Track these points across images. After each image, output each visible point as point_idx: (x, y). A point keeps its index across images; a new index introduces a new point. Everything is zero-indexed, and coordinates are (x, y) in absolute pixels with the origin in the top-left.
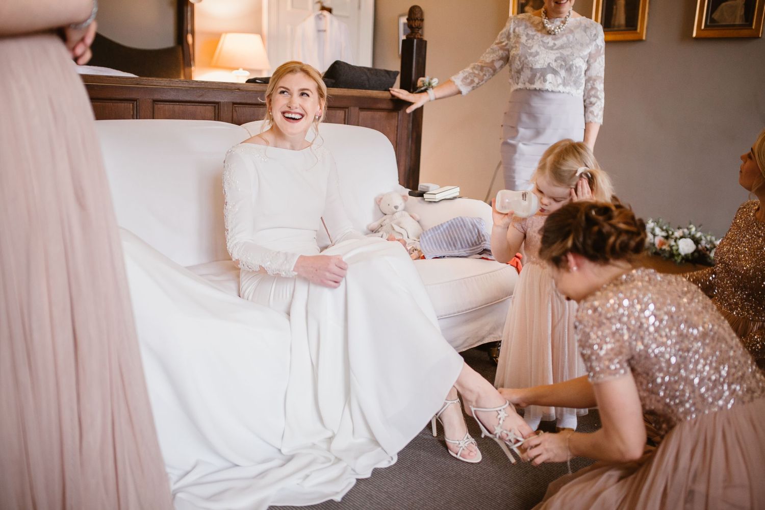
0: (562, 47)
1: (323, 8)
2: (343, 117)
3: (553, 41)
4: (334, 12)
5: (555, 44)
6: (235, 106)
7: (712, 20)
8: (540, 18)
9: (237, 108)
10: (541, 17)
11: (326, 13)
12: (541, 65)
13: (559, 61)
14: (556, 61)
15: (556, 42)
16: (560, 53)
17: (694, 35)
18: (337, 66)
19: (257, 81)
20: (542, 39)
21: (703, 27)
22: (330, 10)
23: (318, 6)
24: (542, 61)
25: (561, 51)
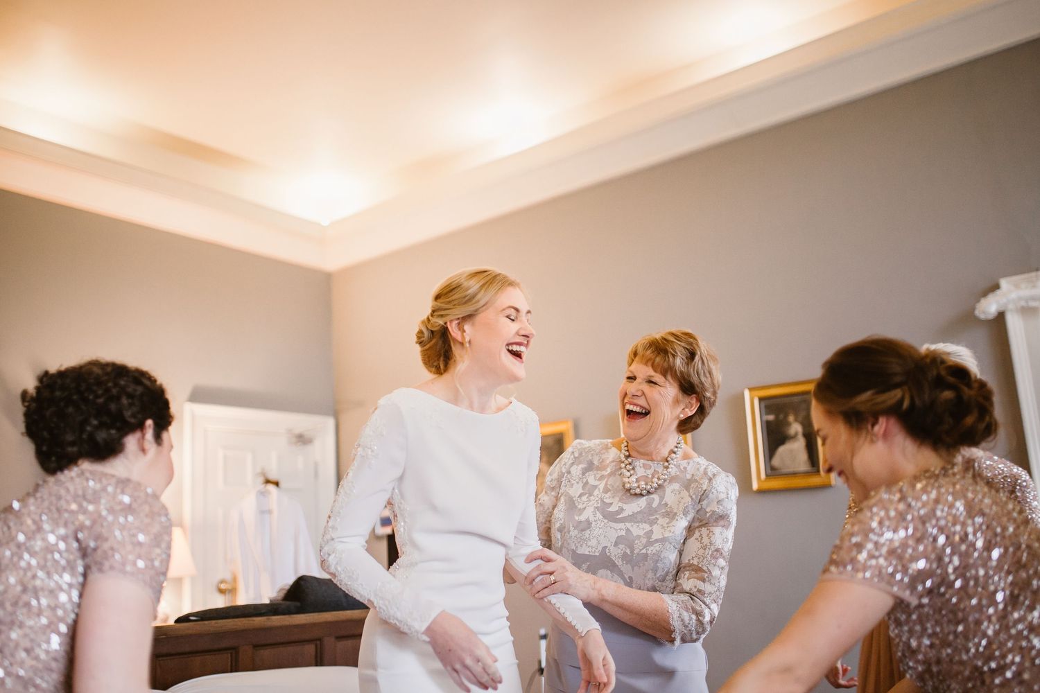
0: (632, 518)
1: (268, 482)
2: (314, 653)
3: (620, 504)
4: (281, 484)
5: (622, 510)
6: (160, 659)
7: (773, 469)
8: (619, 452)
9: (161, 662)
10: (621, 451)
11: (271, 487)
12: (590, 549)
13: (621, 546)
14: (616, 544)
15: (625, 507)
16: (628, 530)
17: (755, 486)
18: (302, 583)
19: (192, 618)
20: (603, 495)
21: (763, 476)
22: (277, 484)
23: (261, 479)
24: (593, 542)
25: (628, 525)
